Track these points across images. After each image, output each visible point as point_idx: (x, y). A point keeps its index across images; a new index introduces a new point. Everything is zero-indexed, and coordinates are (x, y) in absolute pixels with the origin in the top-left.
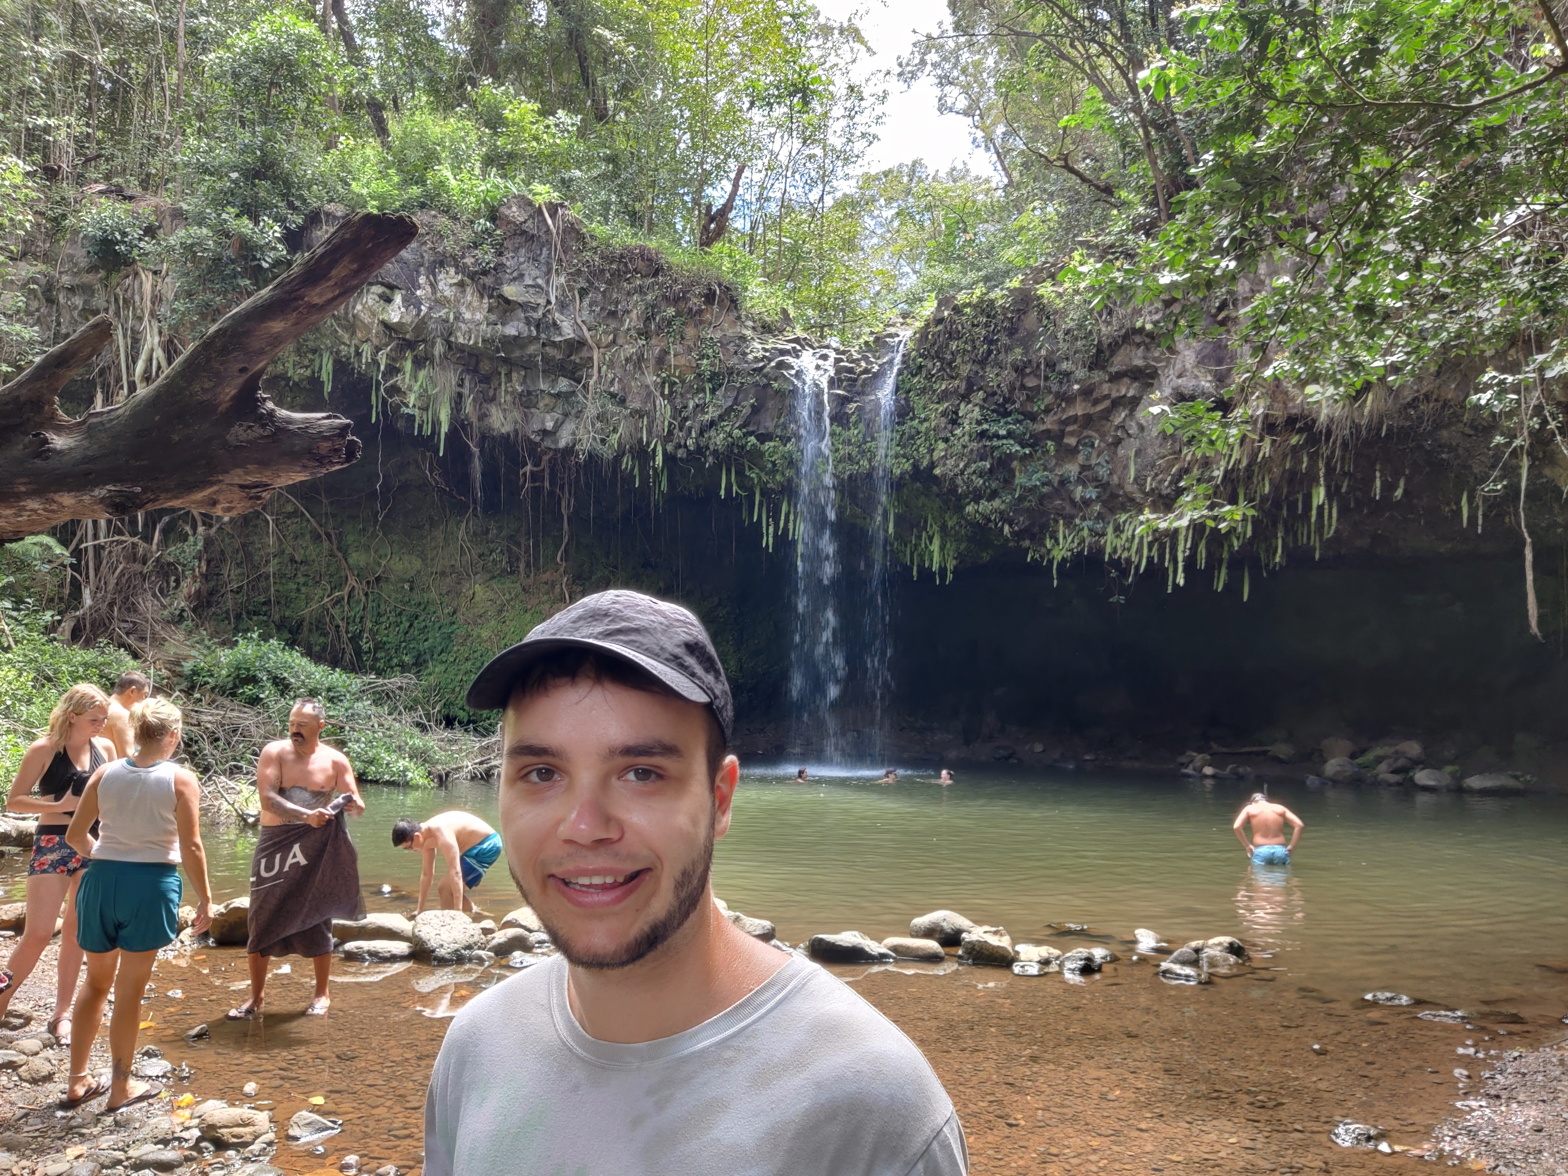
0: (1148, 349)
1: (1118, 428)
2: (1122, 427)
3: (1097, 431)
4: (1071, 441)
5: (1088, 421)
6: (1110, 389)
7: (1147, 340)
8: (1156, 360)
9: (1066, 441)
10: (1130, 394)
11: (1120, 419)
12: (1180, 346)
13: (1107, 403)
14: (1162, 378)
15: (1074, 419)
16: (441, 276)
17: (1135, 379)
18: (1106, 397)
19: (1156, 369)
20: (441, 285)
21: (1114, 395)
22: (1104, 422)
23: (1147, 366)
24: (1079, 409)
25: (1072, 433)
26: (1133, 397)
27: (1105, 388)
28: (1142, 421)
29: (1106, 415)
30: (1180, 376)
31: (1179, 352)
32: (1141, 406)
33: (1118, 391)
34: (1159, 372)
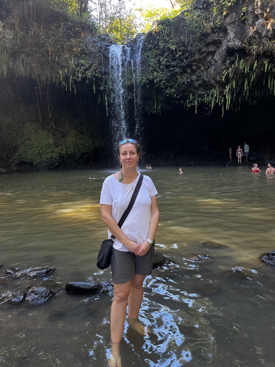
0: (219, 34)
1: (208, 62)
2: (210, 62)
3: (202, 64)
4: (194, 68)
5: (199, 61)
6: (206, 49)
7: (219, 30)
8: (221, 37)
10: (213, 50)
11: (209, 59)
12: (229, 31)
13: (205, 54)
14: (223, 44)
15: (195, 60)
17: (214, 45)
18: (205, 52)
21: (208, 51)
22: (204, 61)
23: (218, 40)
24: (197, 56)
25: (194, 65)
26: (213, 51)
27: (205, 49)
28: (216, 59)
29: (205, 58)
30: (229, 41)
31: (229, 33)
32: (216, 54)
33: (209, 49)
34: (222, 41)
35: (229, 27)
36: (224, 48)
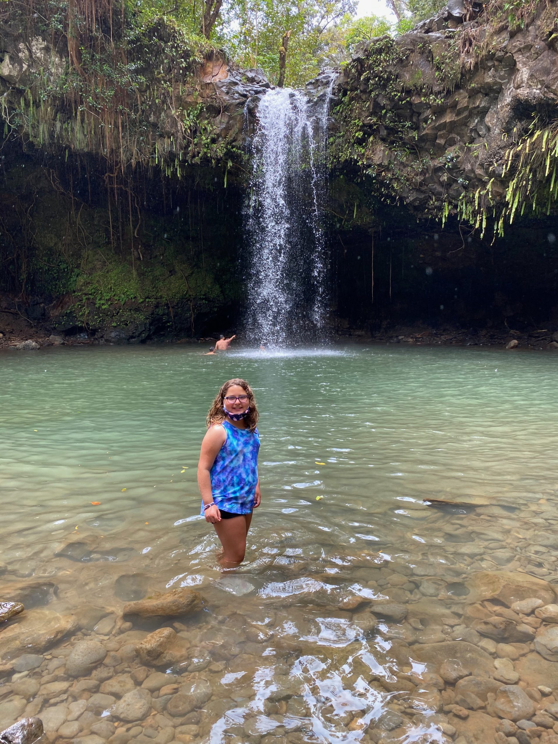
0: (496, 70)
1: (472, 130)
2: (475, 130)
3: (458, 134)
4: (441, 141)
5: (452, 127)
6: (469, 102)
7: (496, 63)
8: (502, 78)
9: (438, 141)
10: (482, 106)
11: (474, 124)
12: (519, 65)
13: (466, 113)
14: (505, 91)
15: (444, 125)
16: (34, 43)
17: (486, 94)
18: (466, 108)
19: (501, 84)
20: (34, 49)
21: (471, 106)
22: (463, 127)
23: (496, 83)
24: (448, 118)
25: (441, 137)
26: (484, 107)
27: (465, 103)
28: (489, 124)
29: (465, 122)
30: (518, 87)
31: (518, 70)
32: (489, 114)
33: (474, 103)
34: (503, 87)
35: (519, 58)
36: (508, 100)
